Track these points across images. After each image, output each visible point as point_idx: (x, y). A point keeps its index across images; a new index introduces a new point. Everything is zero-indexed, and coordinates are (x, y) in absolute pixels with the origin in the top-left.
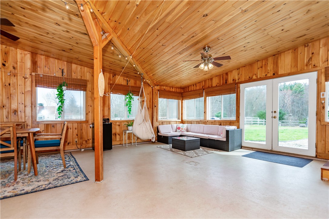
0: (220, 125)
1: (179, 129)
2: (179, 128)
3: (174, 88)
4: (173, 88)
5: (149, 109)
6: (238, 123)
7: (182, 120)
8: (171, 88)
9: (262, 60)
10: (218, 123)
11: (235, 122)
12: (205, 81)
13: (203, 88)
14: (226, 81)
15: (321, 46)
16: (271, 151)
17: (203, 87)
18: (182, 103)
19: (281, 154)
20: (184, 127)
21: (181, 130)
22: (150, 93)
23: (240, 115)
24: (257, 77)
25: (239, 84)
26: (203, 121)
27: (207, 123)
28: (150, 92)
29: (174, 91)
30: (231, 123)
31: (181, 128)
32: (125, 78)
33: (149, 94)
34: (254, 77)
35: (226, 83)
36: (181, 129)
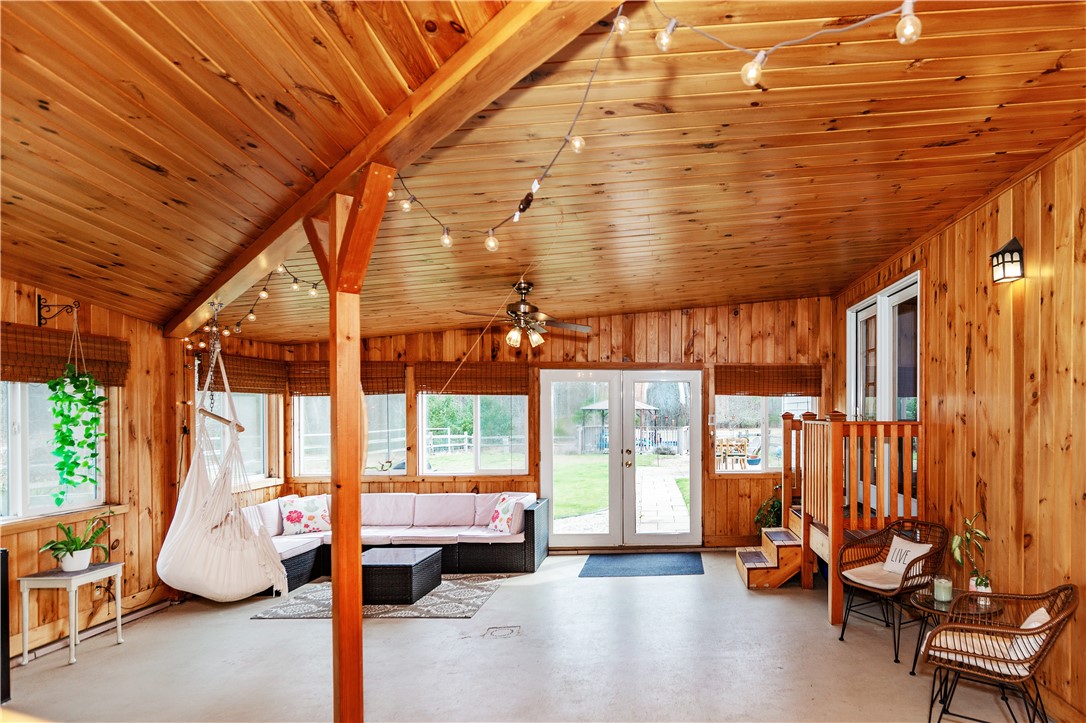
0: (476, 490)
1: (299, 521)
2: (296, 518)
3: (255, 344)
4: (251, 344)
5: (153, 443)
6: (536, 483)
7: (287, 479)
8: (247, 344)
9: (599, 317)
10: (464, 485)
11: (525, 478)
12: (410, 336)
13: (402, 359)
14: (493, 351)
15: (707, 321)
16: (621, 547)
17: (400, 355)
18: (287, 405)
19: (643, 551)
20: (317, 509)
21: (309, 523)
22: (157, 367)
23: (539, 460)
24: (586, 357)
25: (536, 369)
26: (404, 479)
27: (422, 485)
28: (158, 361)
29: (255, 355)
30: (512, 484)
31: (305, 514)
32: (26, 288)
33: (152, 372)
34: (580, 358)
35: (494, 357)
36: (304, 521)
